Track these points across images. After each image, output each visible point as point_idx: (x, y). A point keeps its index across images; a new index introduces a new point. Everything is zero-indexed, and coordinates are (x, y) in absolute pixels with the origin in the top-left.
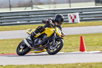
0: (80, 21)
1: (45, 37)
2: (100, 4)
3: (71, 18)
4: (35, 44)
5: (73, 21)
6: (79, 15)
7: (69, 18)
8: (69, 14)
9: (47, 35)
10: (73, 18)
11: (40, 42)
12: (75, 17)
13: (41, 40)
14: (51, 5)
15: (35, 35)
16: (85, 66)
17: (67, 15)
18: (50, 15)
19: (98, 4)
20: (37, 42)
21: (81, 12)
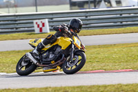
0: (50, 30)
1: (58, 50)
2: (77, 7)
3: (38, 26)
4: (44, 60)
5: (41, 30)
6: (49, 22)
7: (36, 26)
8: (35, 21)
9: (61, 47)
10: (41, 26)
11: (51, 56)
12: (43, 25)
13: (53, 53)
14: (11, 9)
15: (43, 47)
16: (58, 91)
17: (33, 23)
18: (10, 22)
19: (73, 7)
20: (47, 57)
21: (52, 19)
